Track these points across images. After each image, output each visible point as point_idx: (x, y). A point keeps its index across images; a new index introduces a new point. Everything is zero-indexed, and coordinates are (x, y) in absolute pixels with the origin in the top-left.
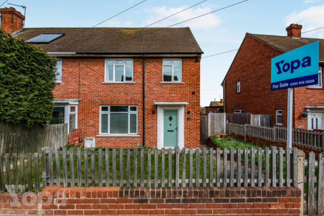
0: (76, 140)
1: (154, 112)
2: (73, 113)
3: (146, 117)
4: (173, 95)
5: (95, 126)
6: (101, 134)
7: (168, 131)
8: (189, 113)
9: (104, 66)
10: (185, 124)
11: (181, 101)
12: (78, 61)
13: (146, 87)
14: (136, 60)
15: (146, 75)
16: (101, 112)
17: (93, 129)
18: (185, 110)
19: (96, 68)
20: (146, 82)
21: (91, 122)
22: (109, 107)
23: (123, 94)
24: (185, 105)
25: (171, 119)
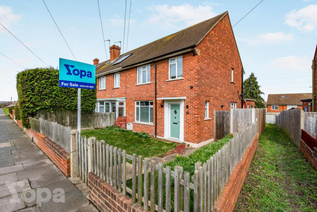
0: (123, 124)
1: (162, 106)
2: (121, 106)
3: (158, 110)
4: (175, 91)
5: (132, 115)
6: (136, 121)
7: (174, 123)
8: (187, 107)
9: (136, 73)
10: (185, 118)
11: (182, 96)
12: (125, 72)
13: (157, 85)
14: (152, 64)
15: (158, 75)
16: (136, 106)
17: (132, 118)
18: (185, 104)
19: (133, 75)
20: (157, 81)
21: (131, 113)
22: (140, 102)
23: (145, 92)
24: (184, 100)
25: (176, 112)
